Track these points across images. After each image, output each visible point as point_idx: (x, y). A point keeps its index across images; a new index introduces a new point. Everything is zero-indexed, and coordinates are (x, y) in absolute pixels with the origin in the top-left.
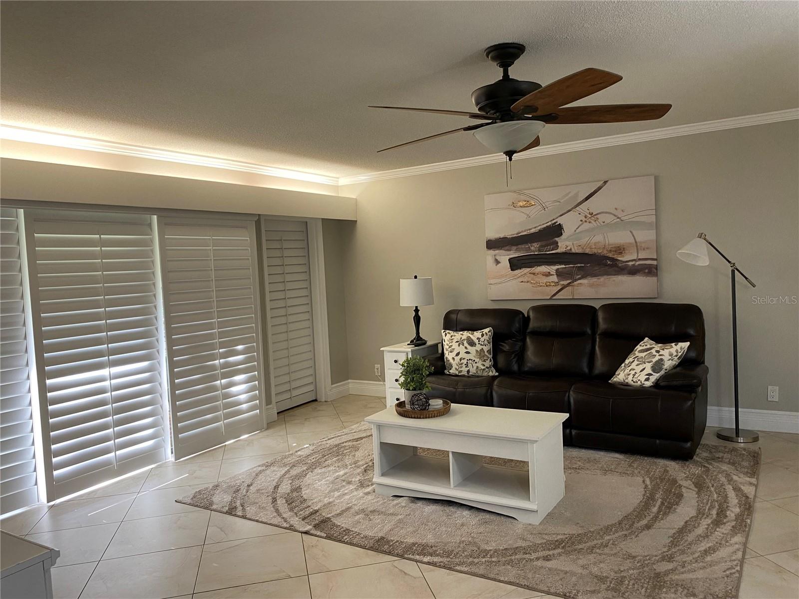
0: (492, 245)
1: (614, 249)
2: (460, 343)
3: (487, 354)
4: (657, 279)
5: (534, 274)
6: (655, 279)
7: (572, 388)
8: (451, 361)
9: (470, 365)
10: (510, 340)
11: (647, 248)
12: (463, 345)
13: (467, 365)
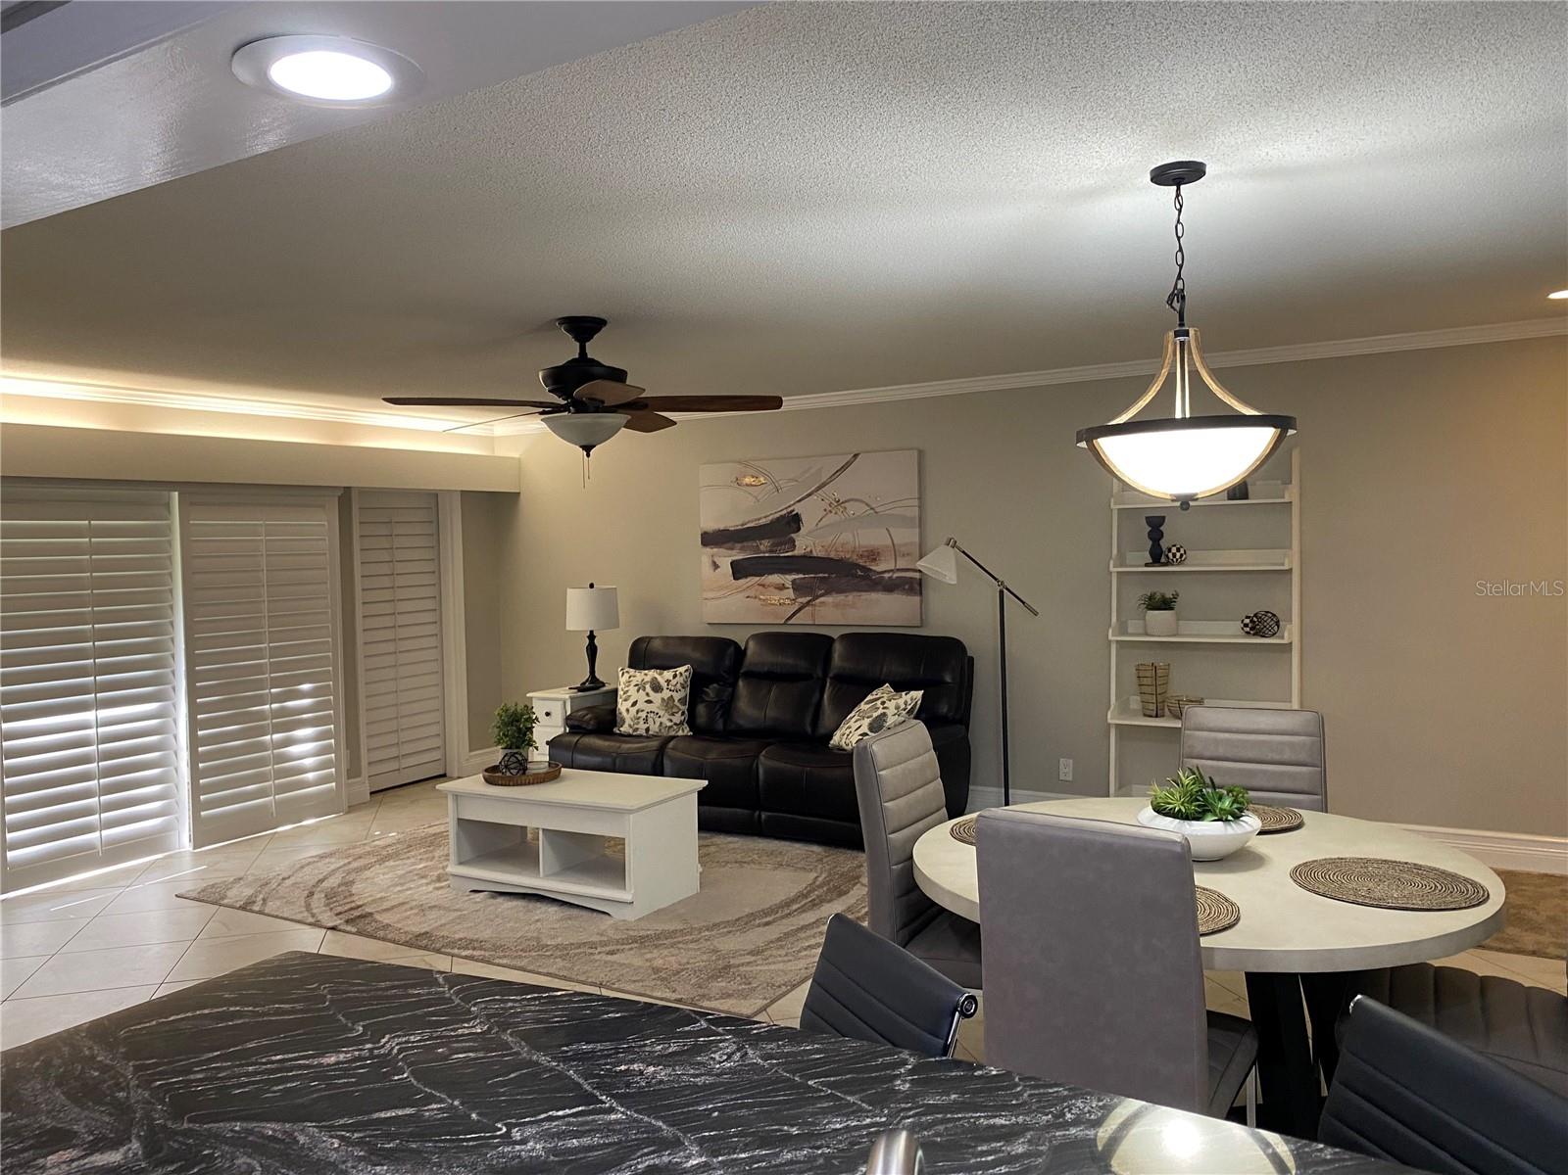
0: (710, 539)
1: (866, 554)
2: (640, 687)
3: (678, 704)
4: (921, 601)
5: (763, 586)
6: (917, 599)
7: (764, 753)
8: (625, 714)
9: (650, 720)
10: (715, 685)
11: (908, 554)
12: (644, 690)
13: (646, 721)
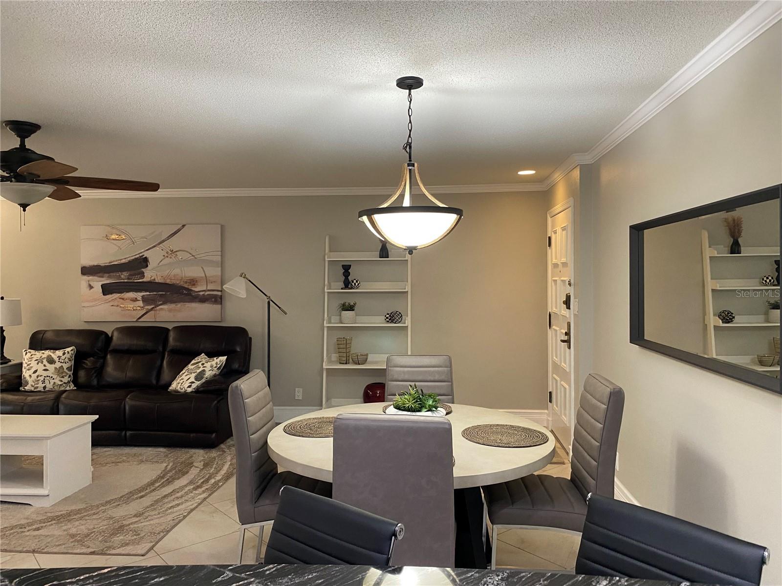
0: (86, 271)
1: (189, 281)
2: (39, 361)
3: (66, 371)
4: (221, 307)
5: (123, 299)
6: (220, 306)
7: (129, 396)
8: (28, 378)
9: (47, 381)
10: (92, 358)
11: (214, 282)
12: (42, 363)
13: (44, 382)
